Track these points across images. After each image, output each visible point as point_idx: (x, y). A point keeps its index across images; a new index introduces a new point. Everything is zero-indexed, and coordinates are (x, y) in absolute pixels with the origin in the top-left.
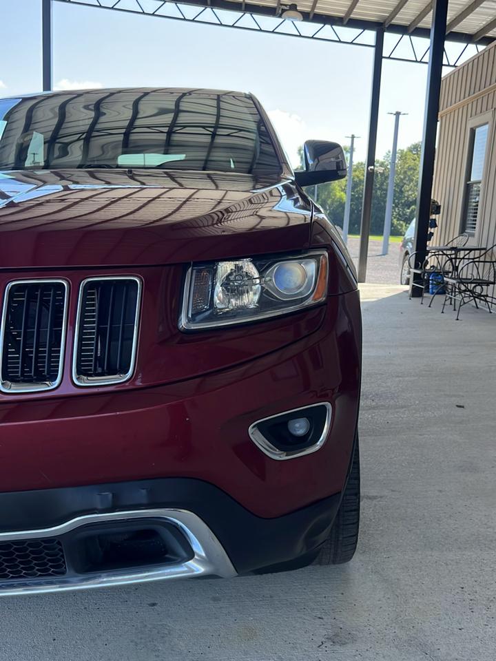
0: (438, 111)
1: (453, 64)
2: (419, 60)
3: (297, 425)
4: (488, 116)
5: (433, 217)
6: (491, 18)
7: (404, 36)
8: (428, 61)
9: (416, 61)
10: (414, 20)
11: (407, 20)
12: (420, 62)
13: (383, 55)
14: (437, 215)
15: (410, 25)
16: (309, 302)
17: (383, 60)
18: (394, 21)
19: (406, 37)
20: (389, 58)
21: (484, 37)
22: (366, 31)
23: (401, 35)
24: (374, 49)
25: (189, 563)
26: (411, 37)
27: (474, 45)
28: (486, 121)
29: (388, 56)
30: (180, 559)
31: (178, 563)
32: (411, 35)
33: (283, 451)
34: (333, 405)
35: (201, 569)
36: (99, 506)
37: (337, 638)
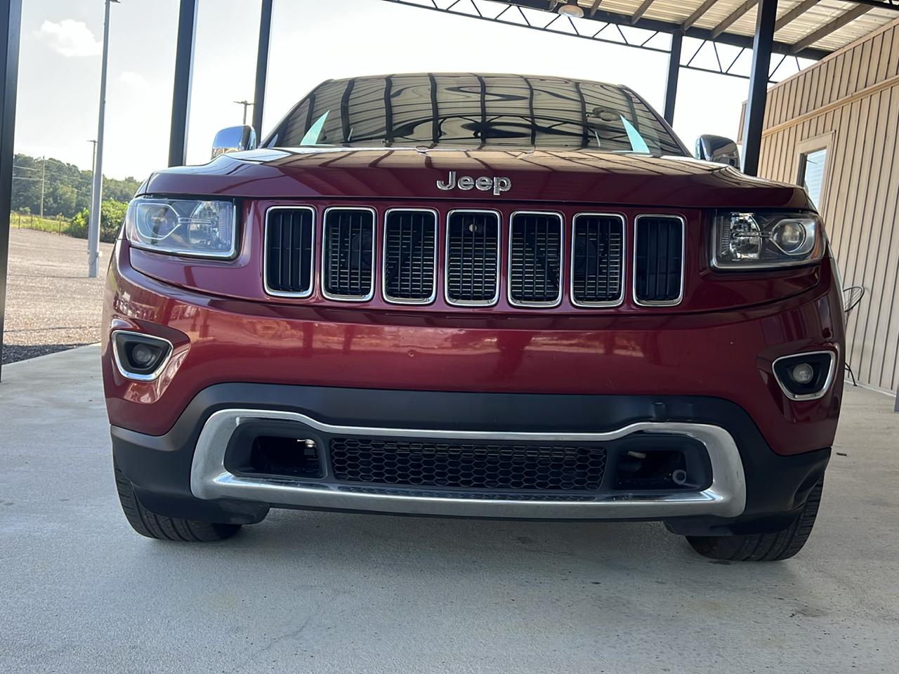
2: (724, 71)
4: (827, 139)
6: (818, 25)
7: (707, 42)
9: (721, 73)
10: (721, 24)
11: (711, 24)
12: (726, 74)
13: (681, 63)
15: (714, 29)
16: (808, 260)
17: (680, 68)
18: (696, 24)
20: (687, 67)
21: (806, 48)
22: (659, 33)
23: (703, 41)
24: (670, 55)
25: (709, 491)
26: (716, 43)
27: (794, 58)
28: (823, 146)
29: (686, 65)
30: (698, 487)
31: (696, 491)
32: (715, 41)
33: (794, 392)
34: (836, 354)
35: (717, 498)
36: (654, 415)
37: (807, 612)
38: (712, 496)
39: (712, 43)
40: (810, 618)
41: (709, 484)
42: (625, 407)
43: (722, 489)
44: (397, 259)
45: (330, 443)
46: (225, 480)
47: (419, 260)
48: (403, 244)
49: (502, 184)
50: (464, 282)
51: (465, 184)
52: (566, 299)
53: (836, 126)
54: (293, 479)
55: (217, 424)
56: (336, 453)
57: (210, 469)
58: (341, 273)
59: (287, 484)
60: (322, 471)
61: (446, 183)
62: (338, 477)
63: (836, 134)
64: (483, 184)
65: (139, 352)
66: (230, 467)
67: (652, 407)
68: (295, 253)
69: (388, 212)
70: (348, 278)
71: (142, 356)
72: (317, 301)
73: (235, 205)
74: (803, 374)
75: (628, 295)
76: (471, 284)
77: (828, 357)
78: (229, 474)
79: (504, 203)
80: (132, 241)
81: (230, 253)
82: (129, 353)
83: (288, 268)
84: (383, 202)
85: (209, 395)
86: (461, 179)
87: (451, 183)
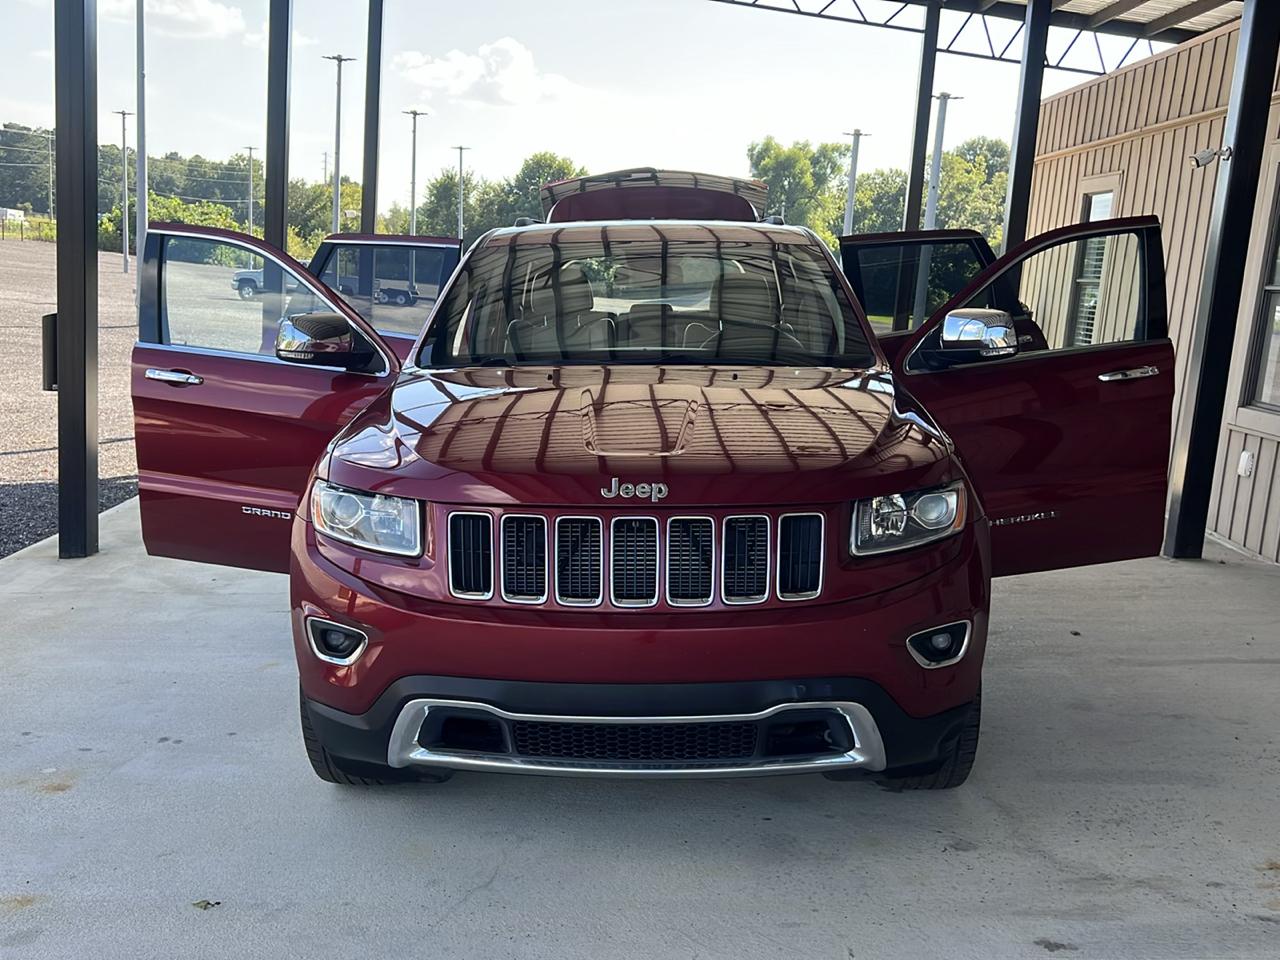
1: (1054, 64)
2: (997, 55)
3: (941, 639)
4: (1114, 180)
7: (974, 15)
9: (993, 58)
12: (1000, 59)
13: (938, 47)
16: (950, 532)
17: (938, 53)
19: (977, 17)
20: (948, 51)
21: (1110, 21)
22: (909, 5)
23: (969, 14)
24: (923, 35)
25: (851, 753)
26: (986, 17)
27: (1091, 34)
28: (1109, 188)
29: (945, 48)
30: (842, 749)
31: (841, 753)
32: (984, 13)
33: (931, 661)
34: (972, 621)
35: (860, 759)
36: (796, 696)
37: (959, 846)
38: (854, 757)
39: (980, 16)
40: (960, 852)
41: (852, 747)
42: (773, 689)
43: (861, 751)
44: (568, 551)
45: (514, 726)
46: (420, 755)
47: (587, 546)
48: (573, 537)
49: (660, 491)
50: (628, 565)
51: (627, 491)
52: (717, 598)
53: (1124, 166)
54: (481, 754)
55: (412, 711)
56: (519, 734)
57: (407, 746)
58: (518, 570)
59: (475, 758)
60: (507, 748)
61: (610, 491)
62: (520, 753)
63: (1124, 175)
64: (642, 490)
65: (333, 636)
66: (422, 743)
67: (794, 690)
68: (476, 556)
69: (558, 519)
70: (524, 580)
71: (336, 640)
72: (497, 603)
73: (417, 503)
74: (941, 641)
75: (771, 591)
76: (634, 584)
77: (965, 625)
78: (423, 749)
79: (662, 509)
80: (318, 527)
81: (416, 552)
82: (323, 637)
83: (470, 570)
84: (553, 509)
85: (404, 685)
86: (624, 486)
87: (614, 490)
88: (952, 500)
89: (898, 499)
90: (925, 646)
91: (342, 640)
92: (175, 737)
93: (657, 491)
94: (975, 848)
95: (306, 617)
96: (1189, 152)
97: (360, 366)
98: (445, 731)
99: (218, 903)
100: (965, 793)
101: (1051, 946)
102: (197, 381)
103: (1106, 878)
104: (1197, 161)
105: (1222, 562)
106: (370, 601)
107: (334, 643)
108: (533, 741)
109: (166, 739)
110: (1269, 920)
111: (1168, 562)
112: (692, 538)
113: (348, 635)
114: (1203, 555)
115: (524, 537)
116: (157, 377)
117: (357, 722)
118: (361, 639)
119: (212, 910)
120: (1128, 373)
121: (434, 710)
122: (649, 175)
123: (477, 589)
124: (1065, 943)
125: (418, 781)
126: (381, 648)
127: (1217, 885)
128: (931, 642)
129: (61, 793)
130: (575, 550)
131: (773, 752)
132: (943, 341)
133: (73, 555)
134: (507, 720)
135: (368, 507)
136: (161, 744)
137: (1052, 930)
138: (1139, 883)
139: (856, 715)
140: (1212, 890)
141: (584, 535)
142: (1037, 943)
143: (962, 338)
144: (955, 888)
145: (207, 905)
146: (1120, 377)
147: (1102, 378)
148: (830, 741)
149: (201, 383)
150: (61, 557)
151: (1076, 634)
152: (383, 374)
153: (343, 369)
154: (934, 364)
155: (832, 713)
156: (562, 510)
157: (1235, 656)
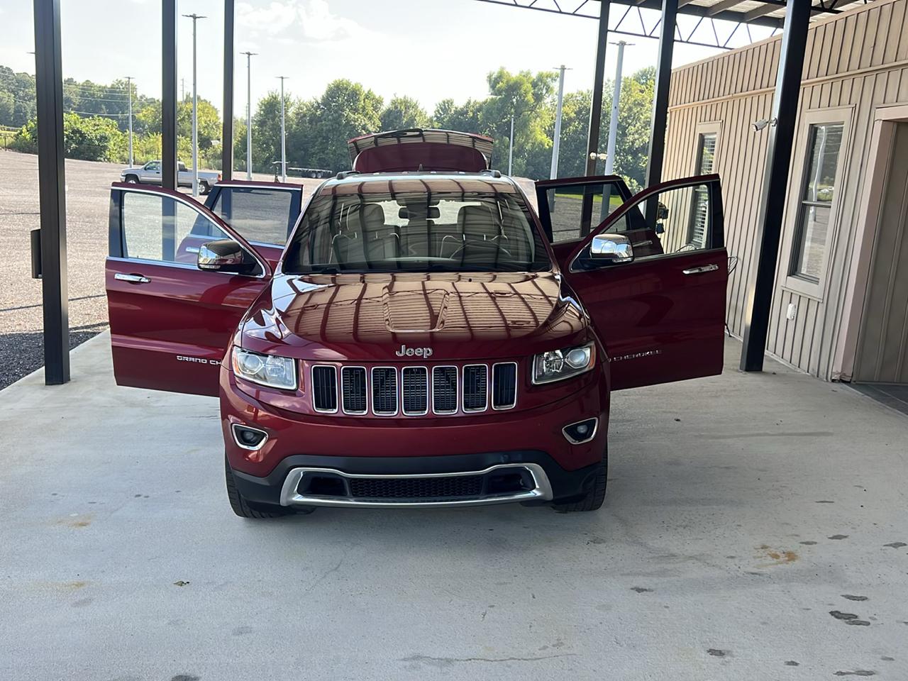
0: (668, 106)
1: (686, 40)
2: (648, 34)
5: (660, 221)
7: (633, 7)
8: (658, 36)
9: (645, 36)
12: (650, 37)
13: (609, 29)
14: (665, 220)
16: (587, 369)
17: (609, 33)
19: (634, 8)
20: (615, 31)
22: (589, 1)
23: (629, 7)
24: (599, 21)
25: (534, 491)
26: (640, 8)
27: (710, 19)
28: (715, 131)
29: (614, 29)
30: (529, 489)
31: (528, 491)
32: (639, 6)
33: (576, 440)
34: (599, 418)
35: (539, 494)
36: (503, 461)
37: (596, 541)
38: (536, 493)
39: (637, 8)
40: (596, 545)
41: (534, 488)
42: (491, 457)
43: (538, 489)
44: (378, 385)
45: (350, 481)
46: (298, 498)
47: (389, 382)
48: (381, 377)
49: (428, 352)
51: (410, 352)
52: (460, 410)
53: (723, 118)
54: (332, 497)
55: (294, 475)
56: (353, 486)
57: (291, 494)
58: (351, 396)
59: (331, 499)
60: (346, 494)
61: (401, 353)
62: (354, 496)
63: (723, 123)
64: (418, 352)
65: (247, 434)
66: (299, 492)
67: (502, 458)
68: (328, 389)
69: (373, 368)
70: (355, 402)
71: (249, 436)
72: (341, 415)
73: (293, 360)
74: (582, 429)
75: (489, 405)
76: (415, 403)
77: (595, 420)
78: (300, 495)
79: (430, 362)
80: (236, 373)
81: (294, 387)
82: (242, 435)
83: (325, 397)
84: (369, 363)
85: (289, 461)
86: (408, 350)
87: (404, 352)
88: (588, 352)
89: (558, 352)
90: (573, 432)
91: (252, 436)
92: (145, 494)
93: (426, 352)
94: (605, 542)
95: (232, 424)
96: (753, 121)
97: (247, 272)
98: (312, 485)
99: (188, 583)
100: (602, 513)
101: (639, 590)
102: (147, 281)
103: (673, 555)
104: (756, 127)
105: (774, 374)
106: (266, 413)
107: (249, 438)
108: (361, 489)
109: (139, 496)
110: (756, 574)
111: (741, 374)
112: (446, 378)
113: (255, 434)
114: (764, 369)
115: (355, 379)
116: (122, 278)
117: (262, 481)
118: (264, 435)
119: (184, 586)
120: (702, 268)
121: (306, 474)
122: (418, 133)
123: (329, 407)
124: (647, 588)
125: (295, 513)
126: (276, 441)
127: (732, 557)
128: (576, 430)
129: (84, 527)
130: (382, 384)
131: (492, 491)
132: (592, 253)
133: (55, 382)
134: (346, 478)
135: (265, 362)
136: (137, 498)
137: (641, 582)
138: (691, 558)
139: (536, 471)
140: (730, 560)
141: (387, 376)
142: (632, 589)
143: (603, 252)
144: (591, 563)
145: (182, 584)
146: (697, 271)
147: (686, 272)
148: (522, 484)
149: (150, 282)
150: (46, 384)
151: (678, 420)
152: (262, 276)
153: (237, 274)
154: (587, 266)
155: (523, 469)
156: (375, 363)
157: (768, 432)
